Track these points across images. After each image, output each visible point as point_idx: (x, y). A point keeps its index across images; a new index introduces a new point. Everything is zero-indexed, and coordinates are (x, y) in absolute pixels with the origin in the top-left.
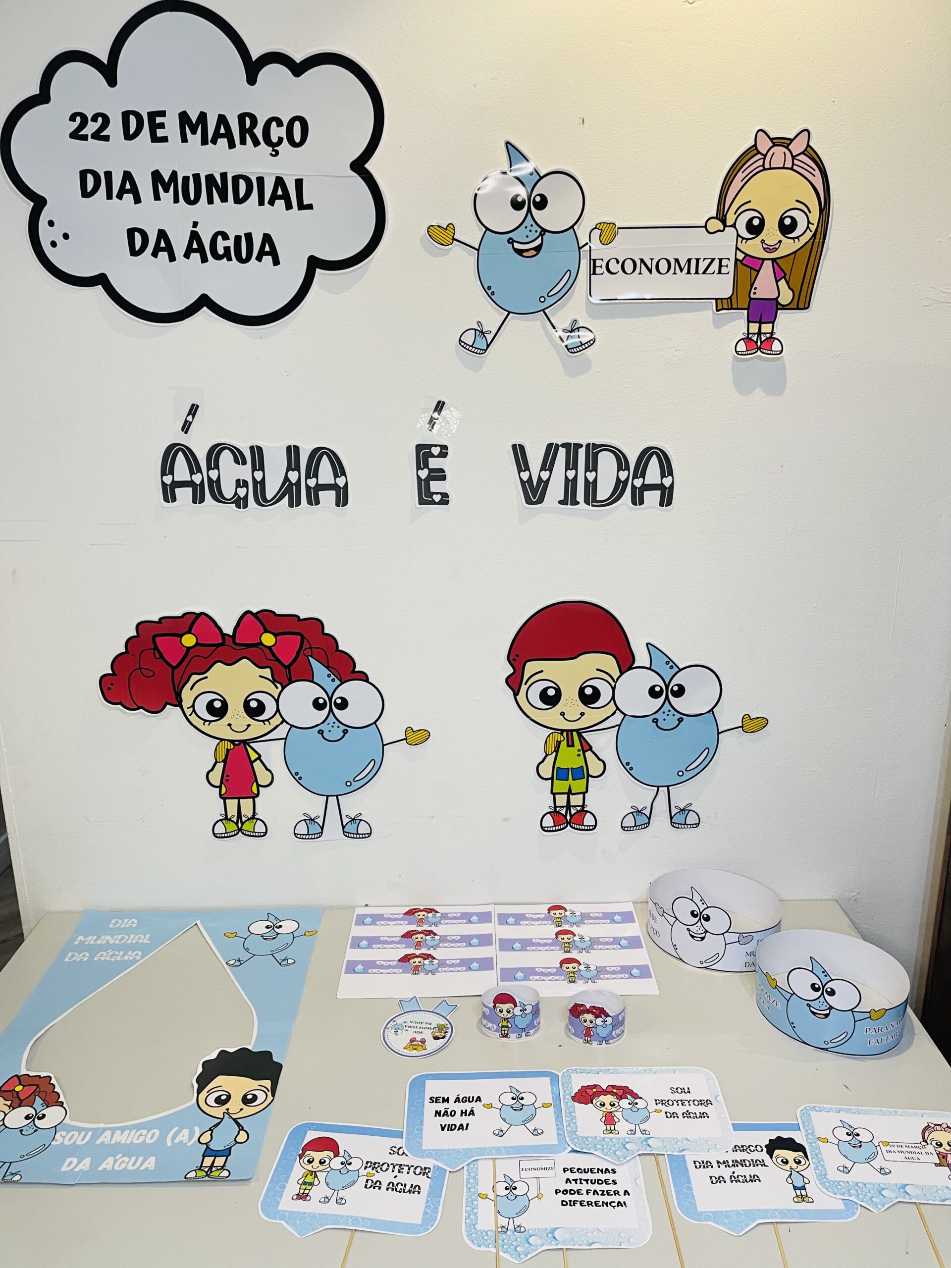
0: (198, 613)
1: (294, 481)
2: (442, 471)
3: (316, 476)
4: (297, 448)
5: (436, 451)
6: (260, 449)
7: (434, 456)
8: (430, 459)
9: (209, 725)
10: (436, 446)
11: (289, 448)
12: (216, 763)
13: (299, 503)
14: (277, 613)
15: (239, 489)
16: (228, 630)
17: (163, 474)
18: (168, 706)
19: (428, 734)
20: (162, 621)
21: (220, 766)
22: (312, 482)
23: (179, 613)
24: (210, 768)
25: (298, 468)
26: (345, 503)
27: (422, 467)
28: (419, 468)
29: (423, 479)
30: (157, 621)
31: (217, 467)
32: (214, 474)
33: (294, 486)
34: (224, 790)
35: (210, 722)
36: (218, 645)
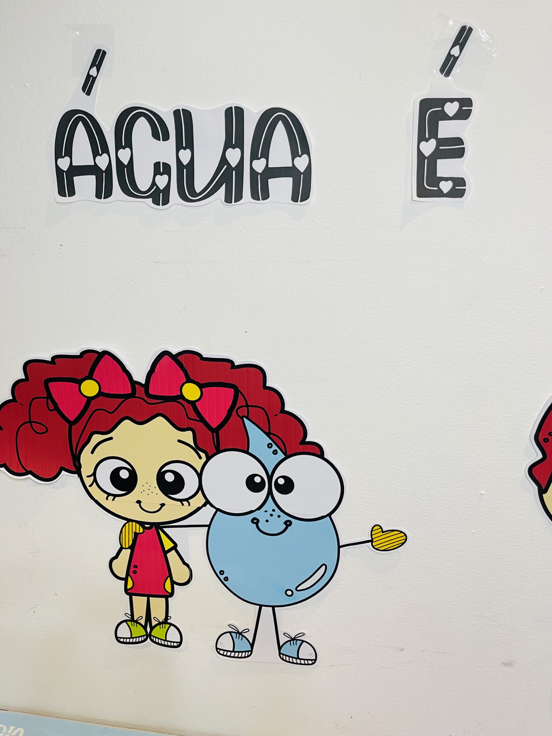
0: (100, 352)
1: (234, 163)
2: (459, 141)
3: (266, 155)
4: (240, 111)
5: (451, 109)
6: (188, 114)
7: (446, 117)
8: (441, 123)
9: (113, 500)
10: (452, 100)
11: (228, 112)
12: (121, 549)
13: (239, 197)
14: (204, 356)
15: (158, 177)
16: (139, 376)
17: (58, 155)
18: (63, 472)
19: (405, 537)
20: (56, 360)
21: (126, 554)
22: (259, 166)
23: (76, 351)
24: (114, 555)
25: (240, 144)
26: (306, 196)
27: (427, 136)
28: (421, 138)
29: (427, 156)
30: (50, 360)
31: (129, 145)
32: (124, 155)
33: (234, 172)
34: (130, 585)
35: (115, 496)
36: (126, 397)
